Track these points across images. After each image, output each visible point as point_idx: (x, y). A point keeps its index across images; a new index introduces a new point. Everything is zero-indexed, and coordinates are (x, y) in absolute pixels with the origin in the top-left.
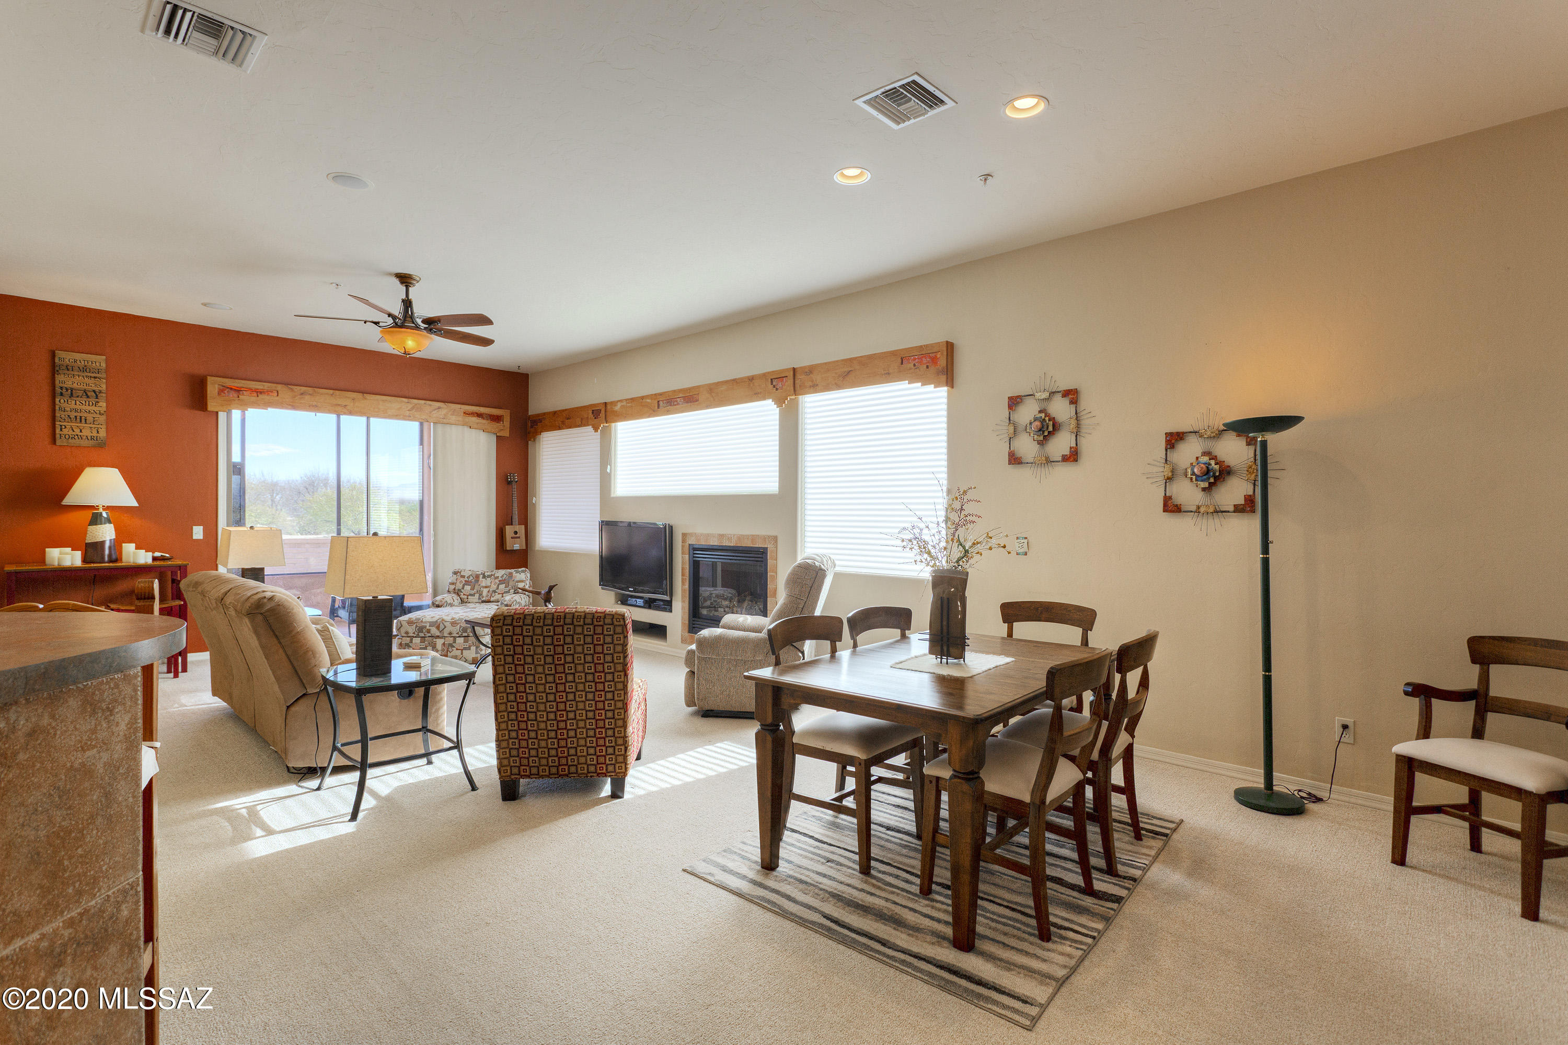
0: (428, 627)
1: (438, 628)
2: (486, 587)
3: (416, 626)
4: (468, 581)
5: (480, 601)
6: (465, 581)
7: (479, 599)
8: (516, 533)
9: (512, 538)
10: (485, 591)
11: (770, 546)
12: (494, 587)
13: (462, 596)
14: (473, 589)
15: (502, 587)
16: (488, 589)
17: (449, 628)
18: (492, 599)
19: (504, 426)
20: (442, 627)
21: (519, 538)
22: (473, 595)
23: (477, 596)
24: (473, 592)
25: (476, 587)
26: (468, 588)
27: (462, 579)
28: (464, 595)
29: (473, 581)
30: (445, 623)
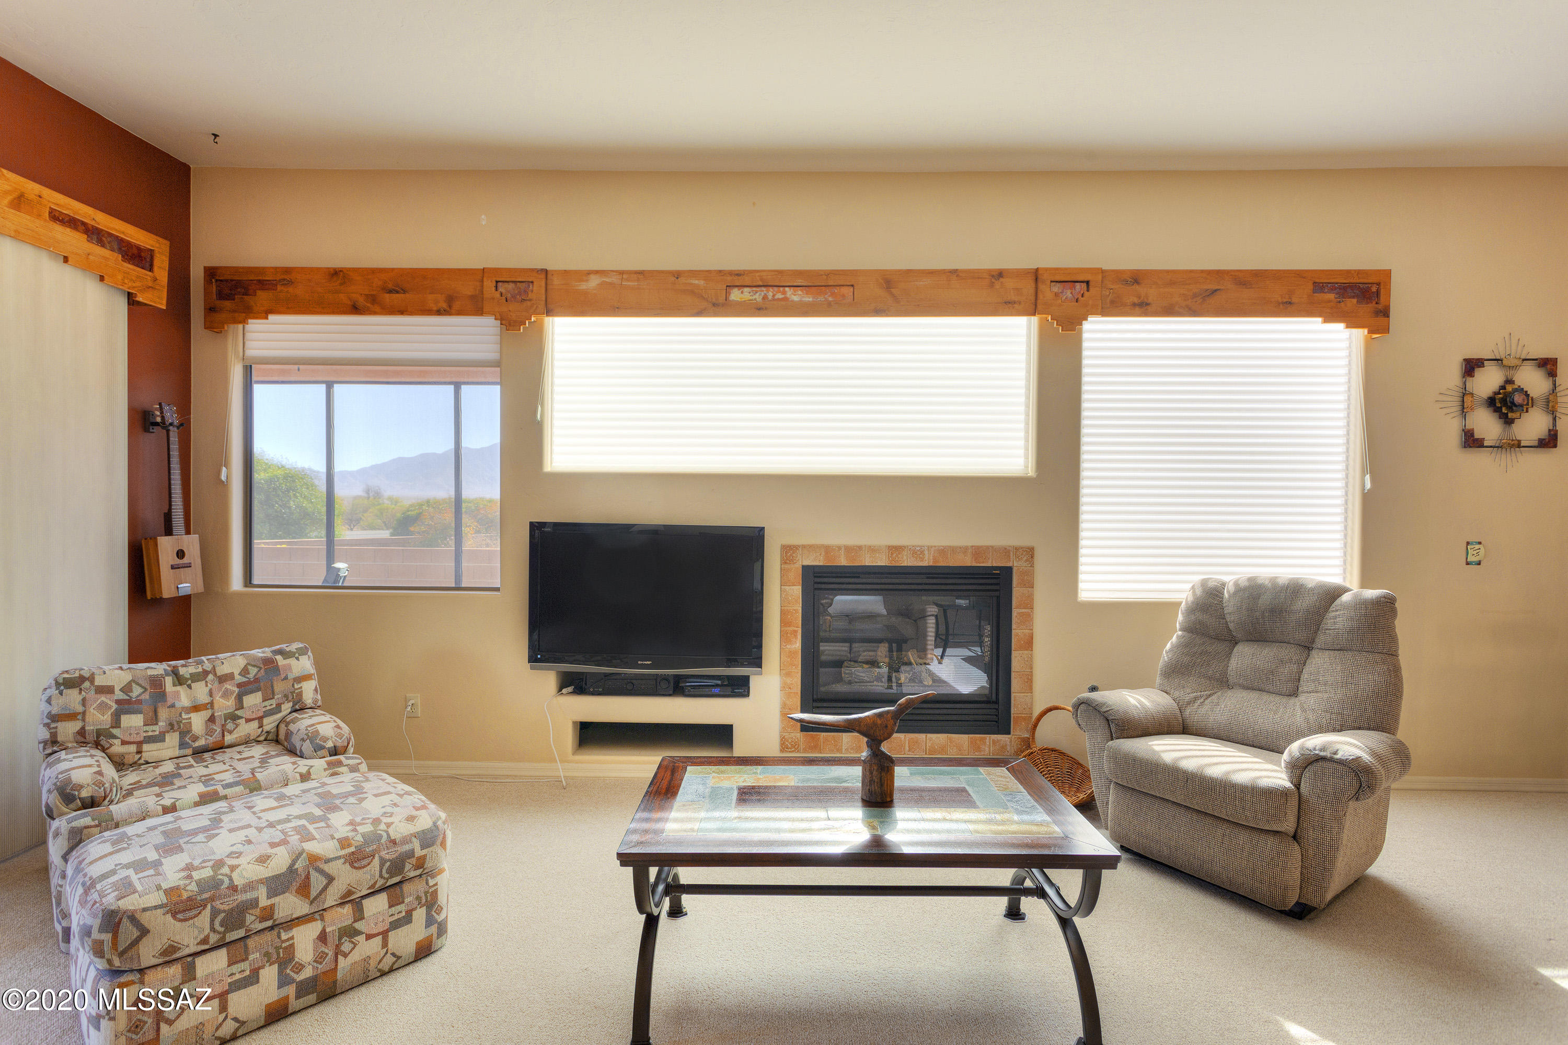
0: (264, 902)
1: (304, 890)
2: (196, 708)
3: (215, 913)
4: (129, 702)
5: (189, 751)
6: (118, 702)
7: (182, 745)
8: (181, 554)
9: (173, 567)
10: (198, 722)
11: (1017, 565)
12: (224, 705)
13: (117, 748)
14: (153, 719)
15: (253, 700)
16: (206, 714)
17: (345, 877)
18: (229, 739)
19: (155, 280)
20: (317, 882)
21: (189, 566)
22: (159, 738)
23: (173, 739)
24: (156, 730)
25: (163, 714)
26: (133, 722)
27: (103, 698)
28: (124, 743)
29: (146, 696)
30: (326, 868)
